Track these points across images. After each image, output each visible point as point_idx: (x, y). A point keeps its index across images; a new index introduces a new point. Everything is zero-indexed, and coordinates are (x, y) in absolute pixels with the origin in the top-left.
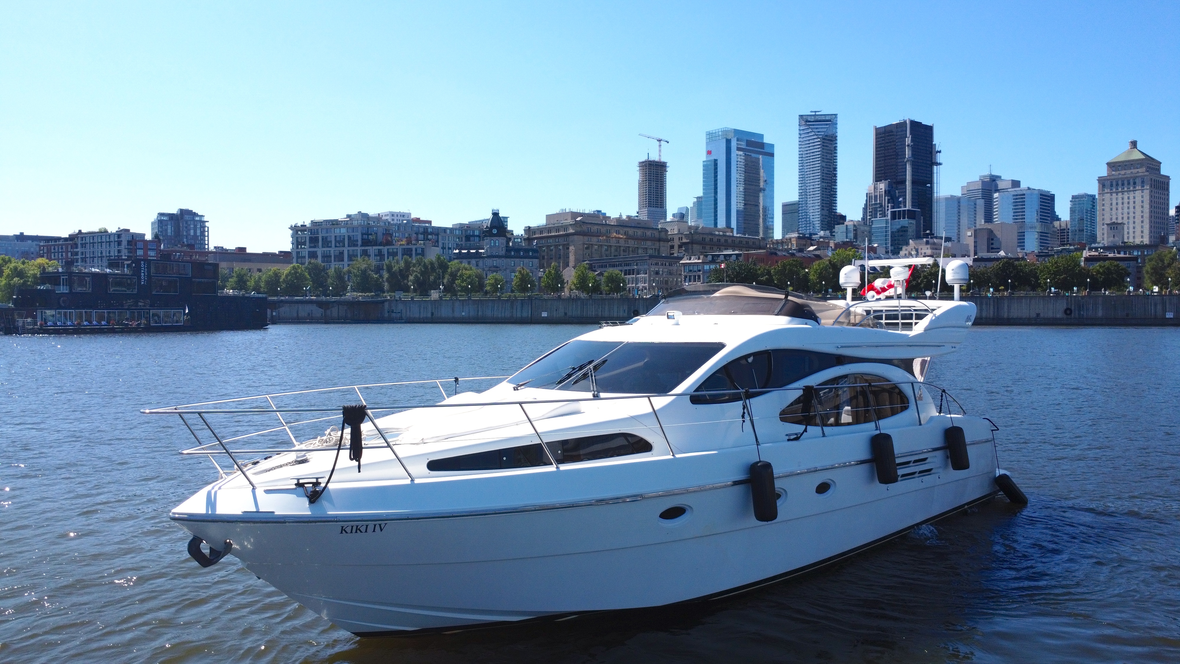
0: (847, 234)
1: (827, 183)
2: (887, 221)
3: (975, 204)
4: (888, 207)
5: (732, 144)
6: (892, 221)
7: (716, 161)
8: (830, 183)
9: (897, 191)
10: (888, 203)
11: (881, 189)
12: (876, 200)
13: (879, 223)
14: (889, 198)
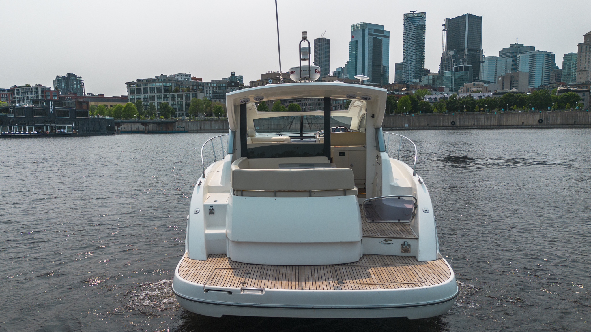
0: (429, 80)
1: (419, 52)
2: (452, 72)
3: (506, 61)
4: (453, 64)
5: (366, 32)
6: (456, 73)
7: (356, 42)
8: (420, 52)
9: (459, 55)
10: (454, 62)
11: (450, 54)
12: (447, 61)
13: (448, 74)
14: (454, 59)
